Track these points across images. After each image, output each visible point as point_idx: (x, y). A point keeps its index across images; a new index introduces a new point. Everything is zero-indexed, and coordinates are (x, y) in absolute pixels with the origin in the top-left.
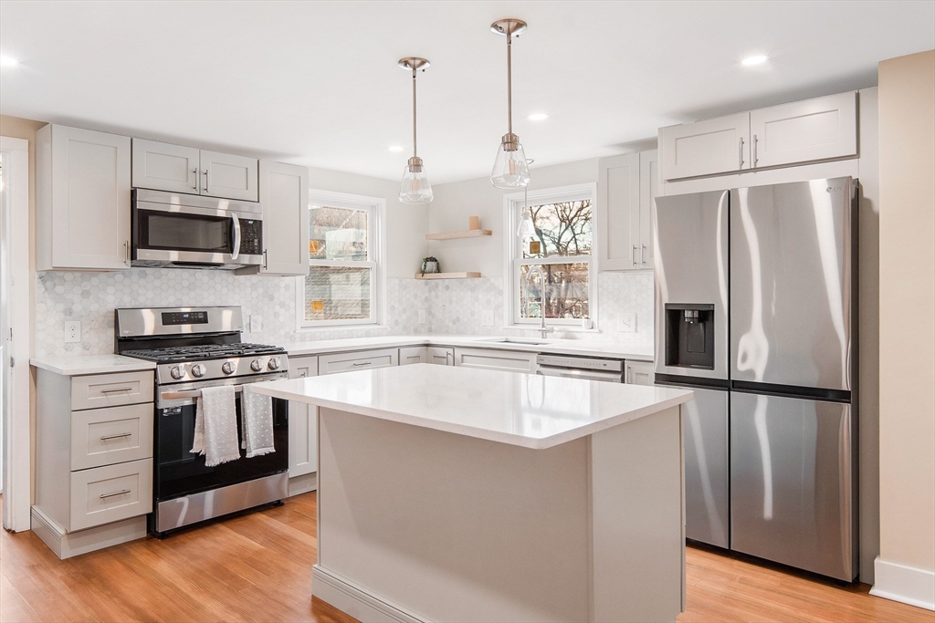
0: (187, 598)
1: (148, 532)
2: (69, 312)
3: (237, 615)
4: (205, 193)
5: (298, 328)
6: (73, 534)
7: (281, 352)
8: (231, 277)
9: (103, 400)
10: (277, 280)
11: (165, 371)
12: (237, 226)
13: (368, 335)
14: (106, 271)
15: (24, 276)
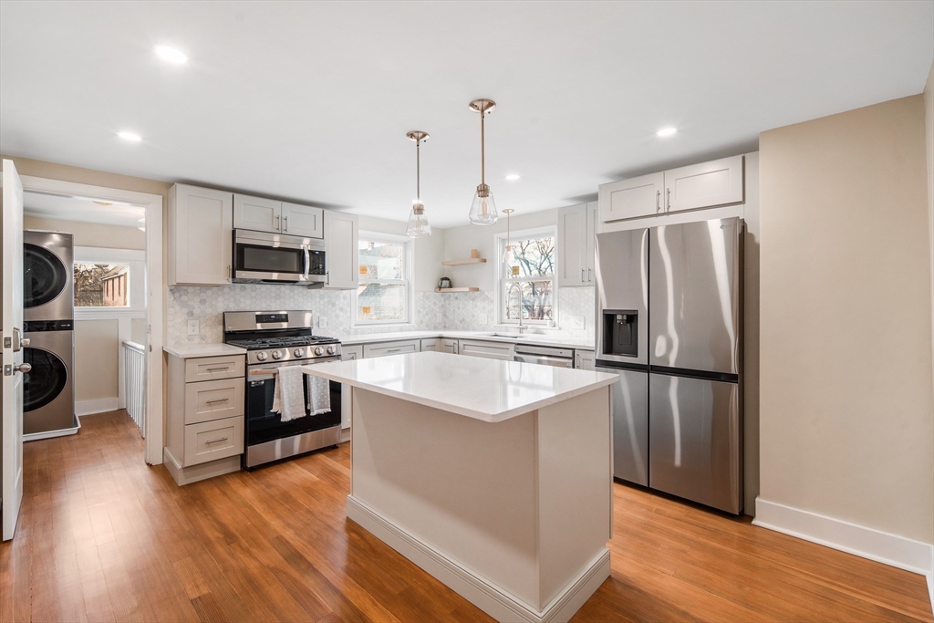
0: (258, 516)
1: (242, 466)
2: (191, 314)
3: (292, 531)
4: (285, 232)
5: (353, 325)
6: (186, 469)
7: (337, 342)
8: (306, 291)
9: (208, 376)
10: (338, 292)
11: (253, 356)
12: (307, 255)
13: (401, 330)
14: (217, 286)
15: (159, 288)
